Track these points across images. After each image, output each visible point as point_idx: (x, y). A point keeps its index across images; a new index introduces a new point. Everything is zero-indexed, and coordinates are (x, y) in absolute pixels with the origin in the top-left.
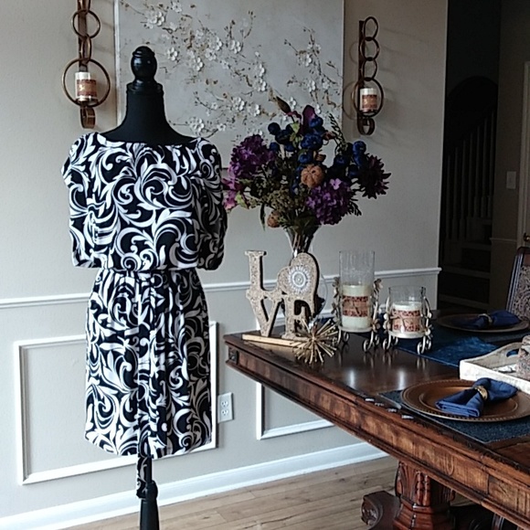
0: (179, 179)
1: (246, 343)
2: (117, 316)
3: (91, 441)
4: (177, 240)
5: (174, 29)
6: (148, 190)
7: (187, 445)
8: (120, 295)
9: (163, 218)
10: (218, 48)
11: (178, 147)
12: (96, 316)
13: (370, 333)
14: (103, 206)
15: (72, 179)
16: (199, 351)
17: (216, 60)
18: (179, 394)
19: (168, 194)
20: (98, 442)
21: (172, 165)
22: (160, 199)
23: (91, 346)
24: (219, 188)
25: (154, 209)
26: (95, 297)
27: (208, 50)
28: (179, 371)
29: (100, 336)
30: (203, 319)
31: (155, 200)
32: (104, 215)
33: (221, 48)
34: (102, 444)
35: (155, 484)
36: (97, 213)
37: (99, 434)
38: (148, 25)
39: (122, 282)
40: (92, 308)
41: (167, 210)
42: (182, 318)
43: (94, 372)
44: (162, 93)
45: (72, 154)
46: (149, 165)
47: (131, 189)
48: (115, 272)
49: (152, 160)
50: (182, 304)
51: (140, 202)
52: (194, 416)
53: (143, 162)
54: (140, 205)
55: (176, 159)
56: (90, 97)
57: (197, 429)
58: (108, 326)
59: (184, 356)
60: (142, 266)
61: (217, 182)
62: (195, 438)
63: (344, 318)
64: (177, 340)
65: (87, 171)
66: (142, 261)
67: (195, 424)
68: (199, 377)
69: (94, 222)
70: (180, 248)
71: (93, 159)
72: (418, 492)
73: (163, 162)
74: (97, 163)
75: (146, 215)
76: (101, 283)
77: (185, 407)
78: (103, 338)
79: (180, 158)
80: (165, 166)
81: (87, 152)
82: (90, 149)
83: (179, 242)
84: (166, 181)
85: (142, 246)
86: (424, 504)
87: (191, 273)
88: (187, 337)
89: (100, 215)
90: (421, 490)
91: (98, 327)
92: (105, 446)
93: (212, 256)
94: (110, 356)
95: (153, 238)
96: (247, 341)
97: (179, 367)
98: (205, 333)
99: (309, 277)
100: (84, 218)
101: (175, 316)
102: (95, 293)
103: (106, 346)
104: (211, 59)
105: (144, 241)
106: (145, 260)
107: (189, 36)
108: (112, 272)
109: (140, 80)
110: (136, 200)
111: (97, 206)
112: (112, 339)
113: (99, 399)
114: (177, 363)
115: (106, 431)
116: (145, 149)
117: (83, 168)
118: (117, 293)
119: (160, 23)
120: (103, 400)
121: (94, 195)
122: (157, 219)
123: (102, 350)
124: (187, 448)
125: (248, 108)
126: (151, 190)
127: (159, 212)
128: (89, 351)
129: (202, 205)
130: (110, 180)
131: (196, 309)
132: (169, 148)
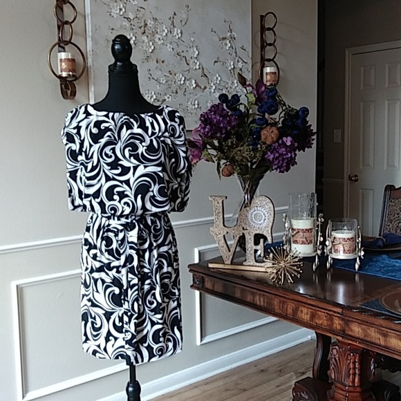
0: (151, 141)
1: (212, 270)
2: (104, 251)
3: (85, 350)
4: (151, 190)
5: (132, 18)
6: (127, 150)
7: (160, 353)
8: (105, 235)
9: (139, 172)
10: (164, 34)
11: (150, 114)
12: (88, 251)
13: (315, 257)
14: (91, 163)
15: (67, 140)
16: (170, 278)
17: (163, 44)
18: (153, 313)
19: (142, 153)
20: (91, 351)
21: (146, 129)
22: (136, 157)
23: (85, 275)
24: (185, 144)
25: (131, 165)
26: (87, 235)
27: (157, 36)
28: (154, 294)
29: (92, 267)
30: (173, 253)
31: (132, 158)
32: (92, 170)
33: (166, 34)
34: (95, 353)
35: (138, 383)
36: (86, 168)
37: (92, 345)
38: (112, 14)
39: (107, 224)
40: (85, 245)
41: (142, 166)
42: (155, 253)
43: (87, 296)
44: (137, 71)
45: (67, 120)
46: (127, 130)
47: (113, 150)
48: (102, 216)
49: (129, 127)
50: (155, 241)
51: (120, 160)
52: (167, 330)
53: (123, 128)
54: (120, 162)
55: (148, 124)
56: (71, 73)
57: (169, 340)
58: (98, 259)
59: (157, 283)
60: (123, 212)
61: (182, 139)
62: (167, 348)
63: (294, 246)
64: (152, 270)
65: (78, 133)
66: (123, 208)
67: (167, 337)
68: (170, 299)
69: (84, 175)
70: (154, 196)
71: (83, 124)
72: (351, 377)
73: (138, 127)
74: (87, 128)
75: (125, 171)
76: (92, 225)
77: (158, 323)
78: (94, 269)
79: (152, 124)
80: (140, 131)
81: (79, 119)
82: (82, 116)
83: (153, 191)
84: (141, 143)
85: (122, 195)
86: (356, 385)
87: (163, 216)
88: (160, 267)
89: (88, 170)
90: (353, 374)
91: (90, 259)
92: (97, 354)
93: (179, 200)
94: (99, 283)
95: (131, 189)
96: (213, 268)
97: (153, 291)
98: (175, 264)
99: (267, 215)
100: (77, 171)
101: (151, 251)
102: (87, 233)
103: (96, 275)
104: (159, 43)
105: (124, 191)
106: (126, 207)
107: (143, 24)
108: (100, 216)
109: (120, 62)
110: (117, 159)
111: (87, 163)
112: (100, 270)
113: (91, 317)
114: (153, 288)
115: (97, 343)
116: (124, 117)
117: (75, 131)
118: (103, 233)
119: (122, 13)
120: (95, 318)
121: (83, 154)
122: (134, 174)
123: (93, 278)
124: (160, 356)
125: (187, 83)
126: (129, 150)
127: (135, 168)
128: (84, 279)
129: (170, 160)
130: (96, 142)
131: (168, 245)
132: (143, 116)
